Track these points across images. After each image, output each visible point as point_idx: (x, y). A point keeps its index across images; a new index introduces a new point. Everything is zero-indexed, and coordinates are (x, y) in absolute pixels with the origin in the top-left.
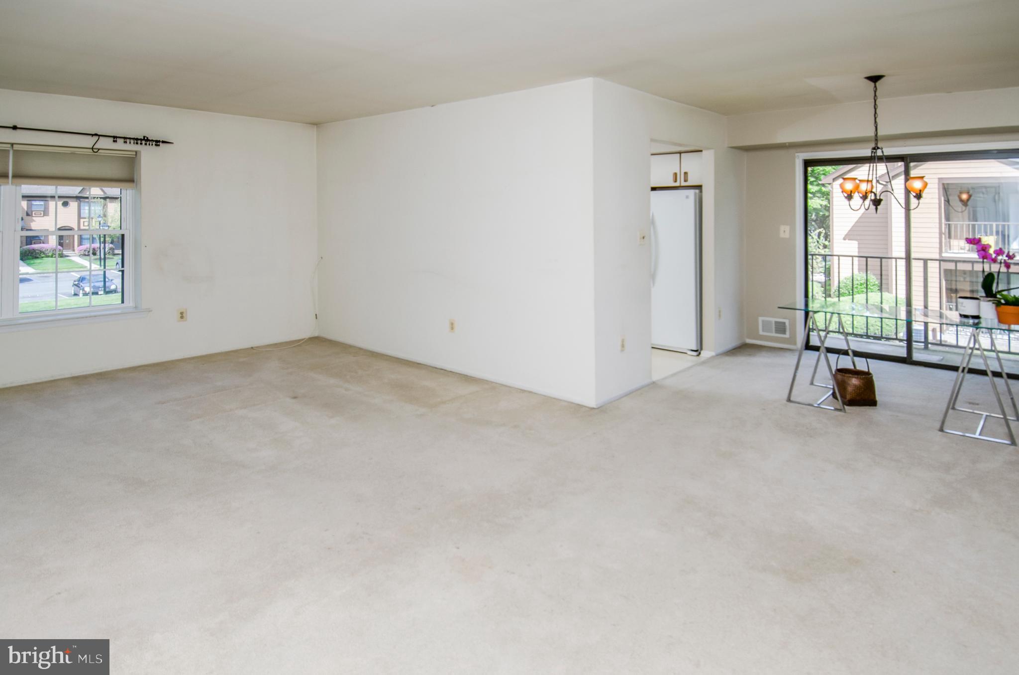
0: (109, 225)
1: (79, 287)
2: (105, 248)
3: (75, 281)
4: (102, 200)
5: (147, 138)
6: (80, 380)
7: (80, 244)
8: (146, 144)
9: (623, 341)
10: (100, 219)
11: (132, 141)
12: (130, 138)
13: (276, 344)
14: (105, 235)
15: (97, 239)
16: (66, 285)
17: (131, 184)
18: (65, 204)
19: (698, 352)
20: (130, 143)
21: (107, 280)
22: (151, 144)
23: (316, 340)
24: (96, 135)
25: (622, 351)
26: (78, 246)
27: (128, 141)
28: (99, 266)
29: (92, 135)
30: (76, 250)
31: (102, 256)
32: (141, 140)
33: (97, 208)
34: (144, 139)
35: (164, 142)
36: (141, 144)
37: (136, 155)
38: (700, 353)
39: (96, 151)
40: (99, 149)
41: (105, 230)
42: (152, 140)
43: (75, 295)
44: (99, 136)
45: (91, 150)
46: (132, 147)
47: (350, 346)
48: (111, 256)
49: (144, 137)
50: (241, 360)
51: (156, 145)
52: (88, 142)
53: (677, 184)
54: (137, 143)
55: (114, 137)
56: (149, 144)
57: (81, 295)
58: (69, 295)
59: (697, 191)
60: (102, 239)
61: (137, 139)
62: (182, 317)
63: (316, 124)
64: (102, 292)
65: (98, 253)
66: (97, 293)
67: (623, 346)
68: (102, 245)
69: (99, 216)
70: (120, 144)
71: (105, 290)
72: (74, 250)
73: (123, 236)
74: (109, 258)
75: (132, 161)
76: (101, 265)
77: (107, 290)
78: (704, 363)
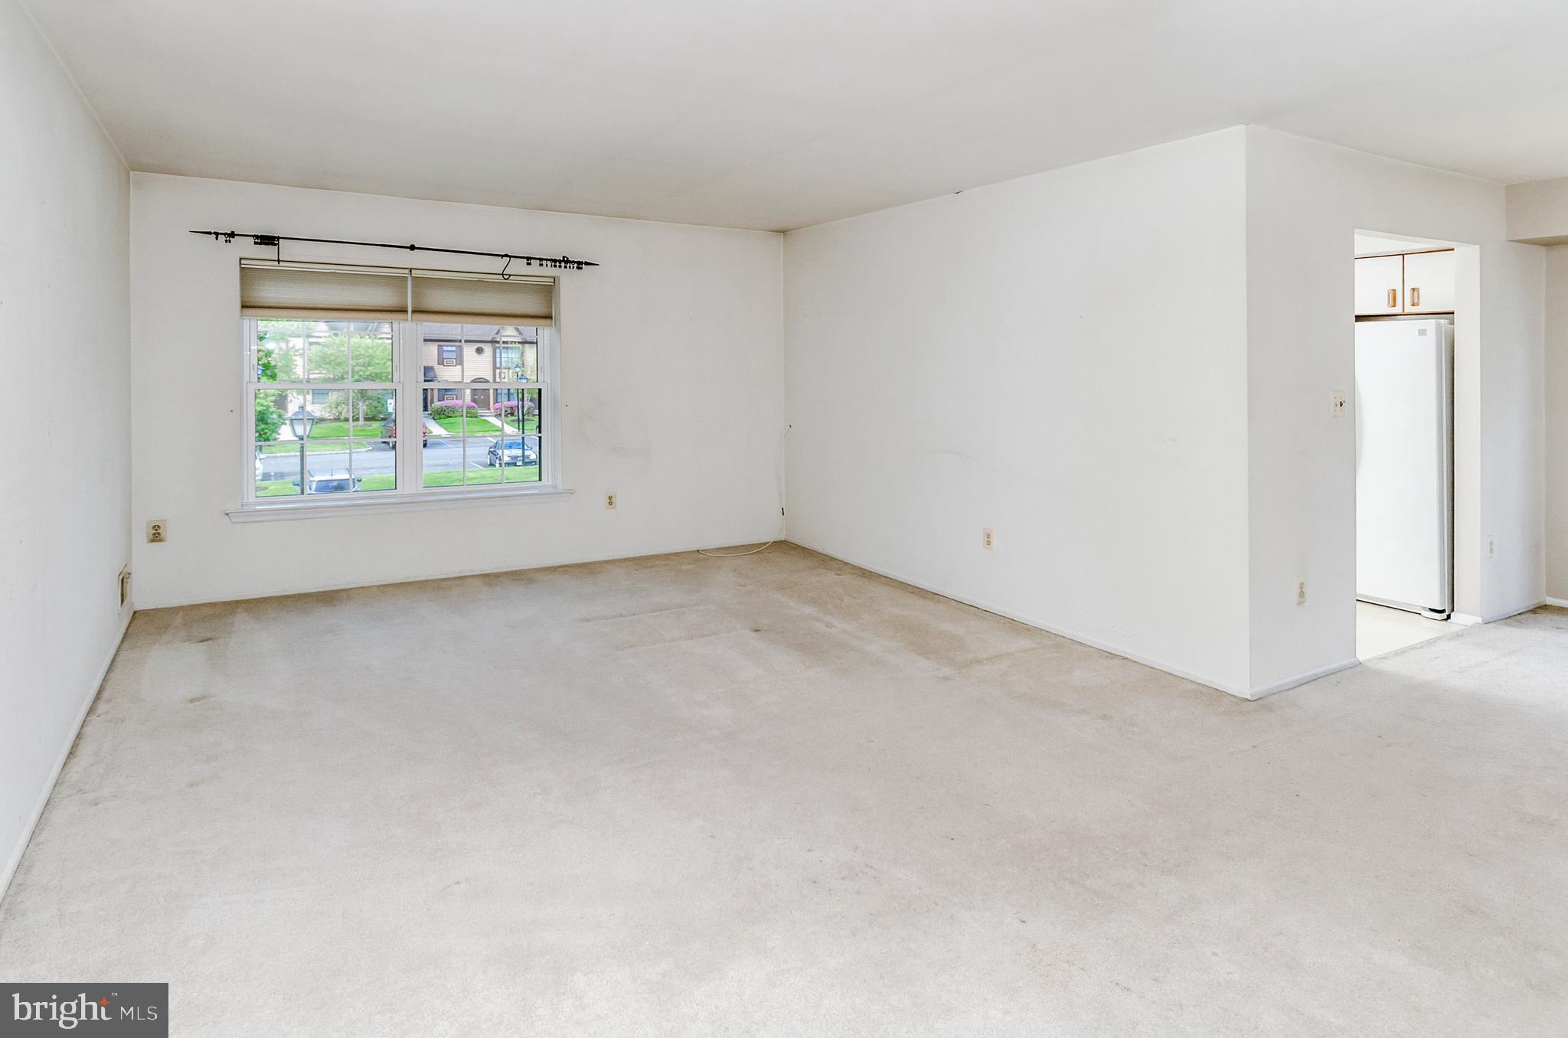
0: (528, 377)
1: (495, 455)
2: (523, 407)
3: (490, 448)
4: (520, 345)
5: (567, 258)
6: (491, 579)
7: (496, 401)
8: (566, 267)
9: (1302, 586)
10: (518, 370)
11: (549, 263)
12: (547, 260)
13: (729, 548)
14: (523, 390)
15: (515, 395)
16: (479, 452)
17: (548, 321)
18: (479, 351)
19: (1445, 614)
20: (547, 265)
21: (526, 447)
22: (572, 266)
23: (784, 546)
24: (506, 256)
25: (1300, 603)
26: (494, 404)
27: (544, 262)
28: (517, 430)
29: (502, 256)
30: (491, 409)
31: (521, 418)
32: (560, 261)
33: (514, 355)
34: (563, 261)
35: (587, 264)
36: (560, 267)
37: (554, 282)
38: (1449, 617)
39: (506, 277)
40: (510, 275)
41: (523, 384)
42: (574, 262)
43: (492, 465)
44: (510, 257)
45: (501, 277)
46: (549, 271)
47: (832, 559)
48: (531, 418)
49: (564, 257)
50: (684, 567)
51: (578, 268)
52: (498, 265)
53: (1398, 310)
54: (555, 266)
55: (528, 258)
56: (570, 267)
57: (498, 465)
58: (485, 466)
59: (1444, 321)
60: (520, 396)
61: (555, 261)
62: (610, 503)
63: (783, 232)
64: (520, 463)
65: (516, 413)
66: (515, 464)
67: (1302, 594)
68: (521, 403)
69: (517, 366)
70: (535, 269)
71: (523, 460)
72: (489, 409)
73: (540, 390)
74: (528, 420)
75: (548, 291)
76: (519, 429)
77: (526, 461)
78: (1457, 636)
